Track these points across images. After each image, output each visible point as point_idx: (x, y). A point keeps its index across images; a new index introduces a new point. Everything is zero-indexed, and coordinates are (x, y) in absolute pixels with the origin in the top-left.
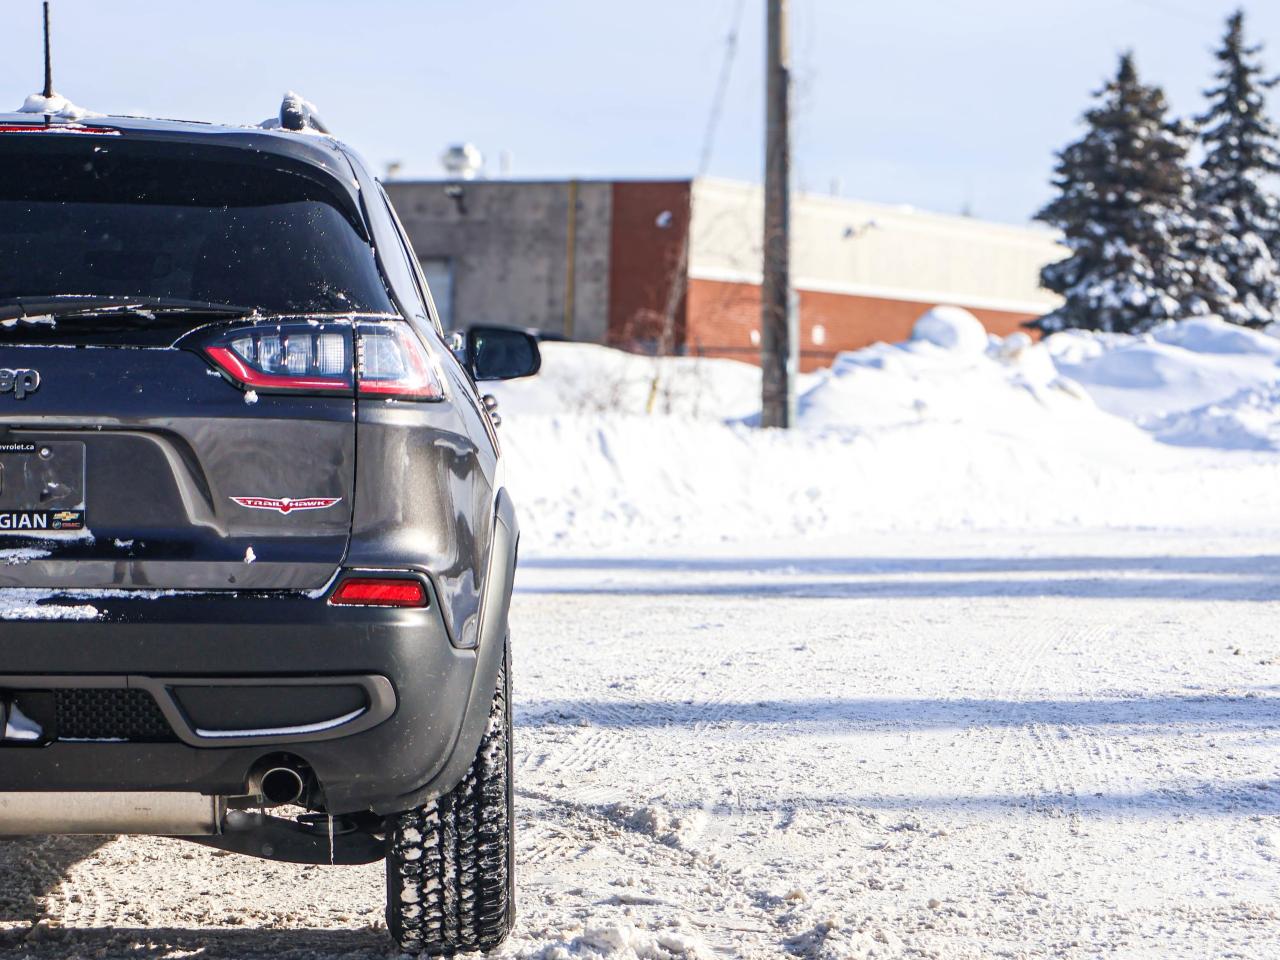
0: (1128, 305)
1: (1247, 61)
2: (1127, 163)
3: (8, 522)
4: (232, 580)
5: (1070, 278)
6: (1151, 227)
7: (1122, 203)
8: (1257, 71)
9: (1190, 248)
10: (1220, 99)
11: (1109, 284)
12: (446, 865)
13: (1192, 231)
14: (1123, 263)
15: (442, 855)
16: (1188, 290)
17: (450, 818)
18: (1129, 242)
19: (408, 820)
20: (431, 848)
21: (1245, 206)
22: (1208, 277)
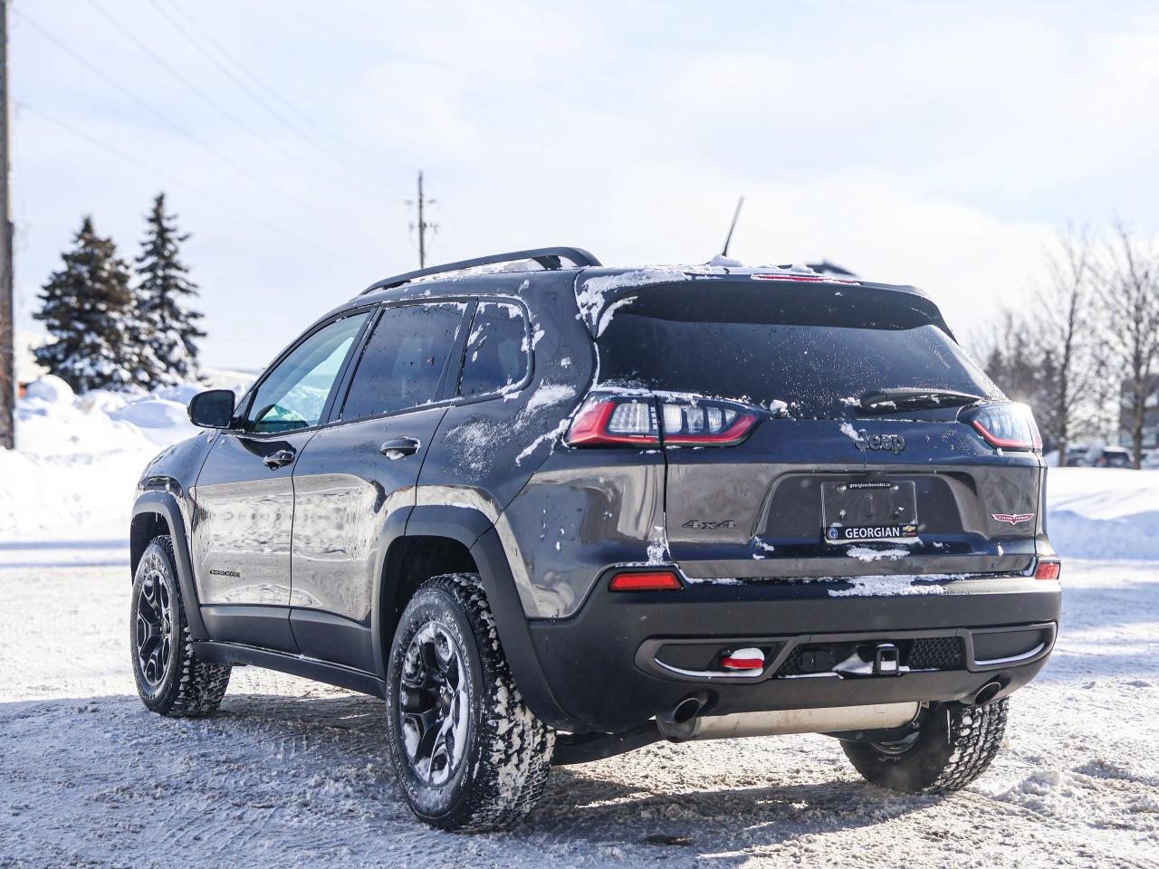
0: (100, 375)
1: (166, 224)
2: (98, 286)
3: (880, 533)
5: (60, 357)
6: (114, 326)
7: (94, 309)
8: (173, 230)
9: (136, 339)
10: (150, 247)
11: (87, 361)
12: (980, 738)
13: (137, 329)
14: (95, 348)
15: (980, 732)
16: (134, 365)
18: (99, 334)
20: (975, 728)
21: (166, 314)
22: (147, 358)
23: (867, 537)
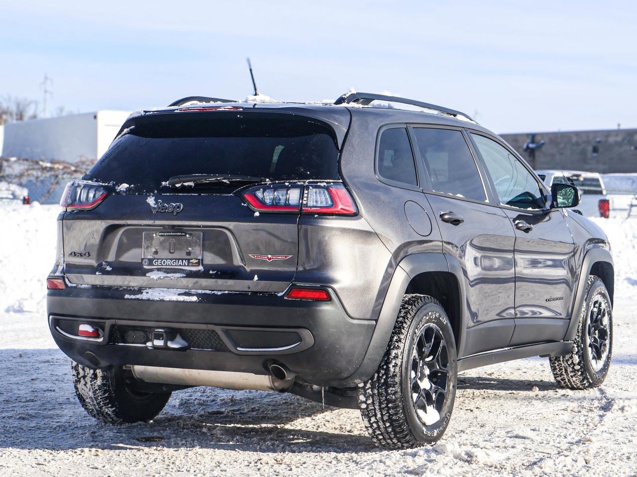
3: (175, 263)
4: (249, 288)
12: (377, 412)
15: (374, 407)
17: (376, 391)
19: (360, 391)
20: (370, 404)
23: (166, 265)
